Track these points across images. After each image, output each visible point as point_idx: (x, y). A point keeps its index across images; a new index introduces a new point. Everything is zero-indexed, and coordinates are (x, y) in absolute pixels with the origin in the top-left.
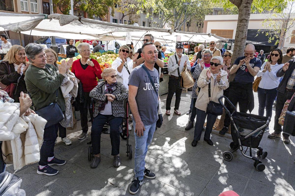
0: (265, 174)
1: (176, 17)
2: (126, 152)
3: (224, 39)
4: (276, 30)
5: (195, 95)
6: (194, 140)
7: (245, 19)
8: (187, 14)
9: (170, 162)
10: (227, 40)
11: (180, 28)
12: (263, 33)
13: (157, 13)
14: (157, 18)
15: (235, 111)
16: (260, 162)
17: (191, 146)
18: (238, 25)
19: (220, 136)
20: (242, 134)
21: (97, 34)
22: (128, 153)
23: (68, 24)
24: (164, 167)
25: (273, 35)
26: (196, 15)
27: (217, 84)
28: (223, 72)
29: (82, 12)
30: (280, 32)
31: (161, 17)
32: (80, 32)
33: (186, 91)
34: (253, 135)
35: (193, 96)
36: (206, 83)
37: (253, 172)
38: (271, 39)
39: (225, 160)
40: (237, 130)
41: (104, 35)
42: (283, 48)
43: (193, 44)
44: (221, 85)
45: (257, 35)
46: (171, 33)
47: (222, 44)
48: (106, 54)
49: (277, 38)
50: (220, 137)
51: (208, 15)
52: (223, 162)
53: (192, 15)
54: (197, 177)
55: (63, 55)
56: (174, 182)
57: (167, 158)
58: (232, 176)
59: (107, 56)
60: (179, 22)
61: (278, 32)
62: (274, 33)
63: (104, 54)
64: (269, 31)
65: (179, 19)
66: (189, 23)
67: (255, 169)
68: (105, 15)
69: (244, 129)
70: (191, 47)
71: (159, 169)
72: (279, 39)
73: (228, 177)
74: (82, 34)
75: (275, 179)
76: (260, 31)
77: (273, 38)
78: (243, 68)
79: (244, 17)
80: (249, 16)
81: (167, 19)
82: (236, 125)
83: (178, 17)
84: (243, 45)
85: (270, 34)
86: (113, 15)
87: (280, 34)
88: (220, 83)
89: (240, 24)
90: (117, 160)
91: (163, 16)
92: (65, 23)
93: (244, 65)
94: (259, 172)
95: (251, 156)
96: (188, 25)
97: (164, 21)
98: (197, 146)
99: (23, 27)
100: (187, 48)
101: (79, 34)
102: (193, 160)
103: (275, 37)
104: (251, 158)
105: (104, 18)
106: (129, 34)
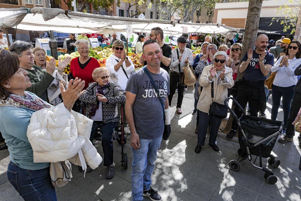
0: (277, 187)
1: (185, 6)
2: (121, 161)
3: (235, 29)
4: (292, 18)
5: (197, 94)
6: (197, 146)
7: (256, 8)
8: (197, 2)
9: (169, 173)
10: (238, 30)
11: (189, 17)
12: (277, 21)
13: (165, 2)
14: (165, 8)
15: (243, 113)
16: (272, 174)
17: (194, 153)
18: (248, 14)
19: (227, 140)
20: (250, 141)
21: (96, 28)
22: (123, 163)
23: (52, 18)
24: (163, 179)
25: (288, 23)
26: (206, 3)
27: (221, 82)
28: (227, 68)
29: (87, 3)
30: (297, 20)
31: (169, 7)
32: (78, 26)
33: (193, 87)
34: (264, 143)
35: (195, 96)
36: (208, 82)
37: (263, 185)
38: (287, 28)
39: (231, 169)
40: (245, 136)
41: (104, 28)
42: (299, 37)
43: (202, 35)
44: (226, 84)
45: (272, 23)
46: (174, 25)
47: (232, 34)
48: (108, 48)
49: (294, 26)
50: (227, 142)
51: (219, 2)
52: (229, 172)
53: (202, 3)
54: (199, 191)
55: (64, 50)
56: (171, 198)
57: (167, 168)
58: (239, 190)
59: (108, 51)
60: (188, 11)
61: (294, 20)
62: (290, 21)
63: (106, 49)
64: (284, 19)
65: (188, 8)
66: (199, 12)
67: (265, 182)
68: (111, 5)
69: (253, 136)
70: (200, 38)
71: (156, 182)
72: (295, 27)
73: (234, 192)
74: (79, 28)
75: (289, 195)
76: (274, 19)
77: (289, 27)
78: (252, 64)
79: (255, 5)
80: (261, 4)
81: (176, 9)
82: (244, 131)
83: (188, 5)
84: (254, 37)
85: (286, 22)
86: (119, 6)
87: (297, 22)
88: (224, 81)
89: (250, 13)
90: (110, 171)
91: (171, 5)
92: (49, 17)
93: (254, 61)
94: (270, 185)
95: (261, 166)
96: (197, 14)
97: (173, 10)
98: (200, 152)
99: (7, 23)
100: (195, 39)
101: (77, 28)
102: (196, 170)
103: (291, 25)
104: (261, 169)
105: (110, 8)
106: (129, 27)
